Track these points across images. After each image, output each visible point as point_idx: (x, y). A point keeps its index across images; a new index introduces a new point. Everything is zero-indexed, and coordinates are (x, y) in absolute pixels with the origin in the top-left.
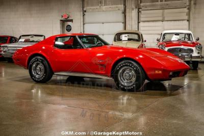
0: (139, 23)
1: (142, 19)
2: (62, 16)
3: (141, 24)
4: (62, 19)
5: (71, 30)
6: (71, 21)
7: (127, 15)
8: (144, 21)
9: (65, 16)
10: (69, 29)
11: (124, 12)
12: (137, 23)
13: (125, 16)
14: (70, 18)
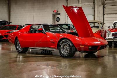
0: (104, 15)
1: (106, 12)
2: (53, 11)
3: (105, 16)
4: (54, 13)
5: (59, 20)
6: (59, 14)
7: (96, 9)
8: (107, 14)
9: (55, 11)
10: (58, 20)
11: (94, 8)
12: (103, 15)
13: (95, 11)
14: (58, 13)
